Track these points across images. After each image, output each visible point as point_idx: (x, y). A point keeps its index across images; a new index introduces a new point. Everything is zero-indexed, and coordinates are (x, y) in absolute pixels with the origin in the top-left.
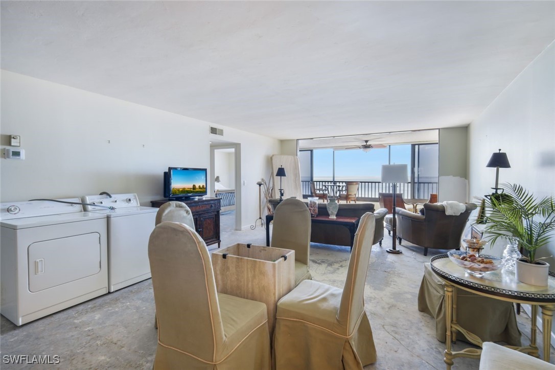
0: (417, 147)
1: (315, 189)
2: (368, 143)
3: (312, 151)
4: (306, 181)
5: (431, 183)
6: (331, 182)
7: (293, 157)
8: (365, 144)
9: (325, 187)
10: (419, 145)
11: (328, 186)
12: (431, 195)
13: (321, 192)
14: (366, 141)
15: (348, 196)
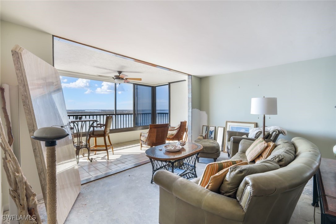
10: (137, 85)
14: (120, 72)
15: (106, 132)
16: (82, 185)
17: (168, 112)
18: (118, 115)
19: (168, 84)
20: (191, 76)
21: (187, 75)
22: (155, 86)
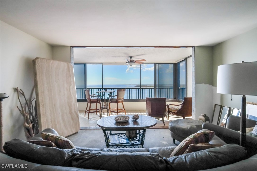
0: (157, 65)
1: (89, 96)
2: (132, 59)
3: (85, 65)
4: (80, 89)
5: (164, 88)
7: (66, 64)
8: (130, 59)
9: (99, 93)
11: (101, 92)
12: (185, 98)
13: (95, 98)
14: (131, 57)
15: (118, 100)
16: (80, 129)
17: (185, 87)
18: (143, 88)
19: (183, 59)
20: (194, 47)
21: (191, 47)
22: (176, 63)
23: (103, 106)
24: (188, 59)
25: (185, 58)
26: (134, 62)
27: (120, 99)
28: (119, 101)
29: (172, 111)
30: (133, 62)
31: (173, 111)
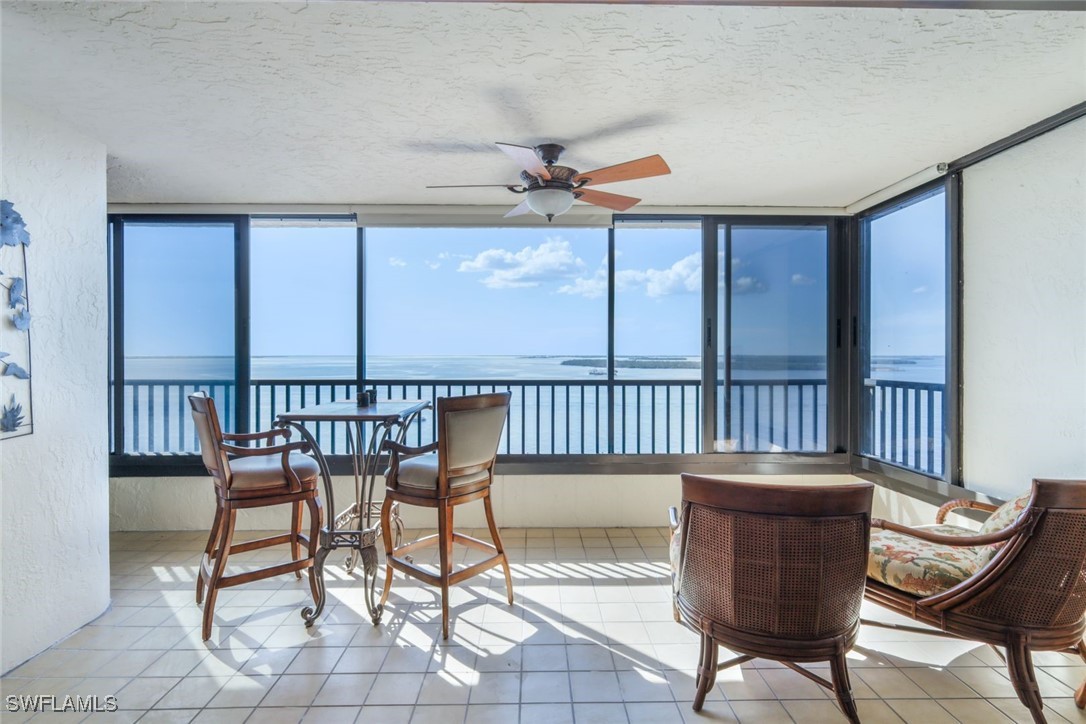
0: (723, 227)
2: (561, 162)
6: (347, 383)
8: (545, 164)
10: (732, 221)
14: (550, 151)
15: (449, 481)
19: (935, 174)
22: (851, 212)
23: (332, 524)
24: (967, 174)
25: (950, 166)
26: (572, 186)
27: (462, 469)
28: (455, 485)
29: (891, 582)
30: (568, 187)
31: (896, 578)
